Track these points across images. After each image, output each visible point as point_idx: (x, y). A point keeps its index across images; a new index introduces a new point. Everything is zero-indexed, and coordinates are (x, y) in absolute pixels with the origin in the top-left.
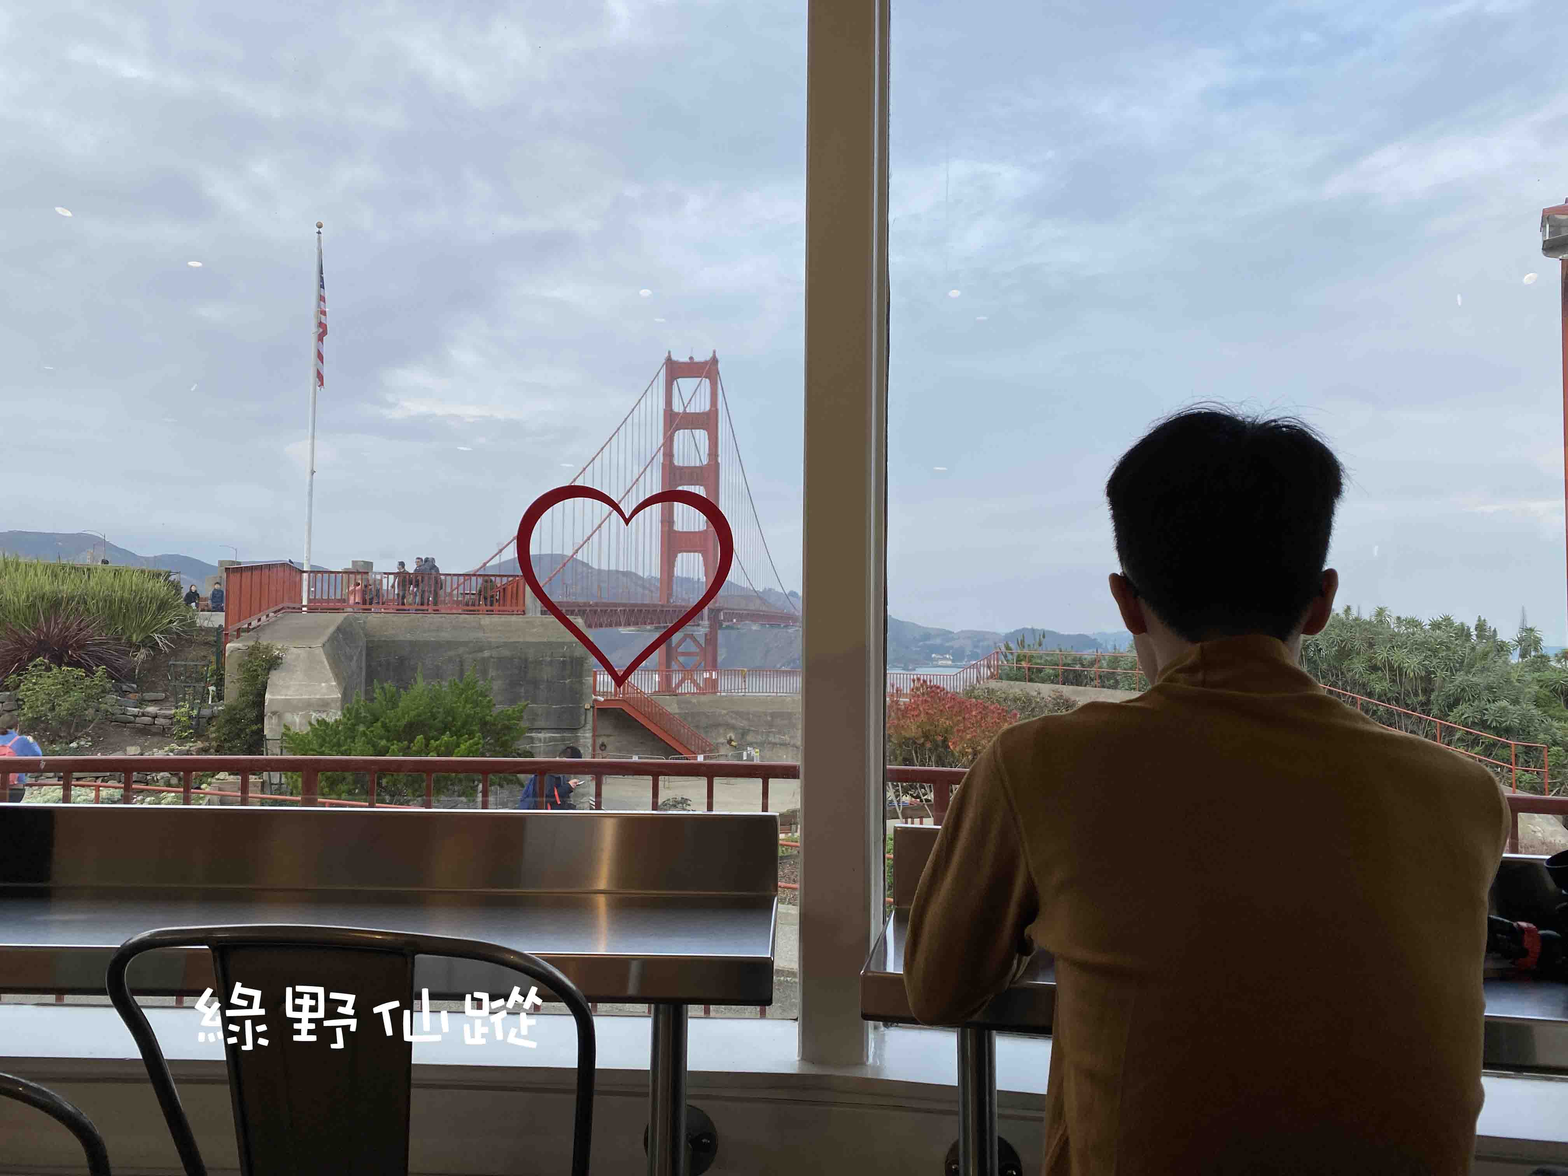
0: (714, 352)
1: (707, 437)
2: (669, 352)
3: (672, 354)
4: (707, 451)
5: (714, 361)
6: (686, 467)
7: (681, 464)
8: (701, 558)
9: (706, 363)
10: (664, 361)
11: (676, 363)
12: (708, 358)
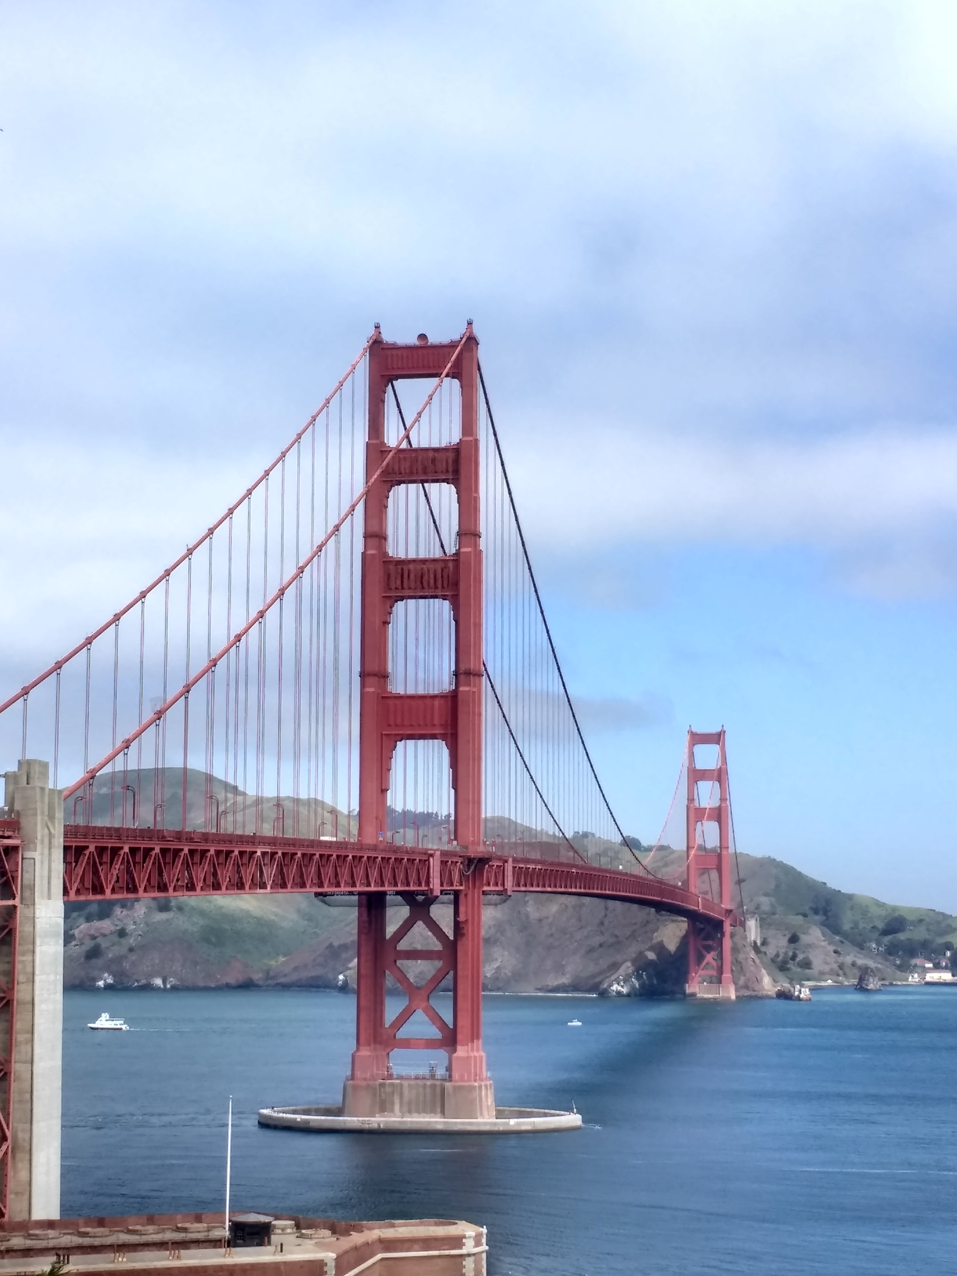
0: (470, 323)
1: (455, 496)
2: (377, 327)
3: (382, 330)
4: (455, 528)
5: (471, 341)
6: (414, 561)
7: (402, 555)
8: (446, 752)
9: (453, 345)
10: (366, 345)
11: (394, 347)
12: (456, 337)
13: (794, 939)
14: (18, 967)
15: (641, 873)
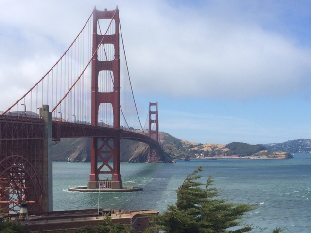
0: (117, 7)
1: (114, 47)
3: (96, 7)
4: (114, 54)
5: (117, 11)
8: (111, 105)
10: (93, 11)
11: (99, 12)
12: (114, 10)
13: (170, 149)
14: (44, 153)
15: (144, 134)
